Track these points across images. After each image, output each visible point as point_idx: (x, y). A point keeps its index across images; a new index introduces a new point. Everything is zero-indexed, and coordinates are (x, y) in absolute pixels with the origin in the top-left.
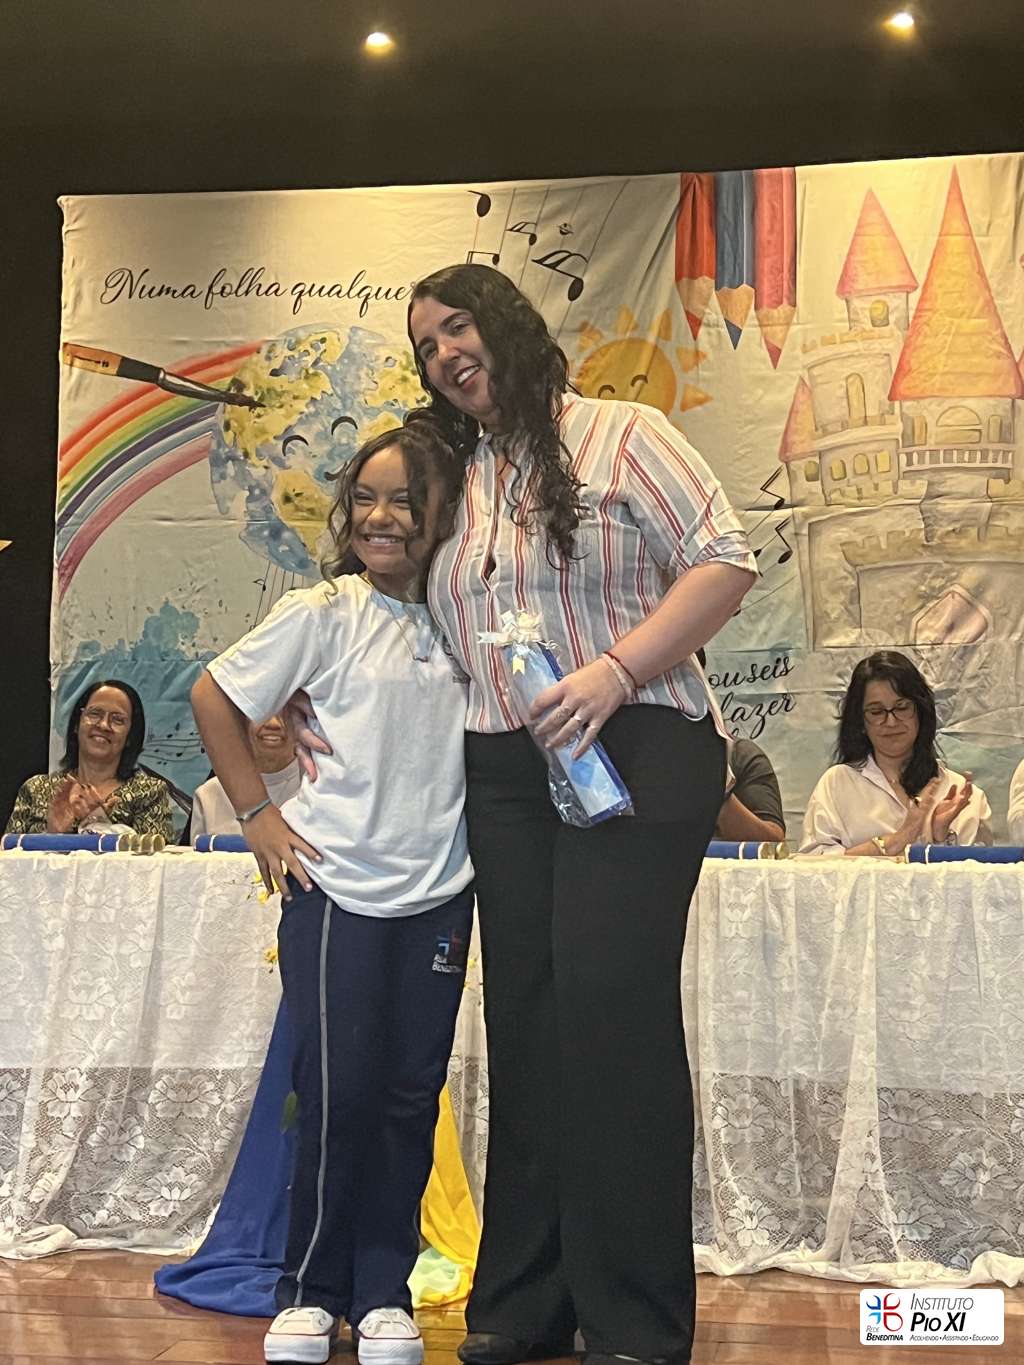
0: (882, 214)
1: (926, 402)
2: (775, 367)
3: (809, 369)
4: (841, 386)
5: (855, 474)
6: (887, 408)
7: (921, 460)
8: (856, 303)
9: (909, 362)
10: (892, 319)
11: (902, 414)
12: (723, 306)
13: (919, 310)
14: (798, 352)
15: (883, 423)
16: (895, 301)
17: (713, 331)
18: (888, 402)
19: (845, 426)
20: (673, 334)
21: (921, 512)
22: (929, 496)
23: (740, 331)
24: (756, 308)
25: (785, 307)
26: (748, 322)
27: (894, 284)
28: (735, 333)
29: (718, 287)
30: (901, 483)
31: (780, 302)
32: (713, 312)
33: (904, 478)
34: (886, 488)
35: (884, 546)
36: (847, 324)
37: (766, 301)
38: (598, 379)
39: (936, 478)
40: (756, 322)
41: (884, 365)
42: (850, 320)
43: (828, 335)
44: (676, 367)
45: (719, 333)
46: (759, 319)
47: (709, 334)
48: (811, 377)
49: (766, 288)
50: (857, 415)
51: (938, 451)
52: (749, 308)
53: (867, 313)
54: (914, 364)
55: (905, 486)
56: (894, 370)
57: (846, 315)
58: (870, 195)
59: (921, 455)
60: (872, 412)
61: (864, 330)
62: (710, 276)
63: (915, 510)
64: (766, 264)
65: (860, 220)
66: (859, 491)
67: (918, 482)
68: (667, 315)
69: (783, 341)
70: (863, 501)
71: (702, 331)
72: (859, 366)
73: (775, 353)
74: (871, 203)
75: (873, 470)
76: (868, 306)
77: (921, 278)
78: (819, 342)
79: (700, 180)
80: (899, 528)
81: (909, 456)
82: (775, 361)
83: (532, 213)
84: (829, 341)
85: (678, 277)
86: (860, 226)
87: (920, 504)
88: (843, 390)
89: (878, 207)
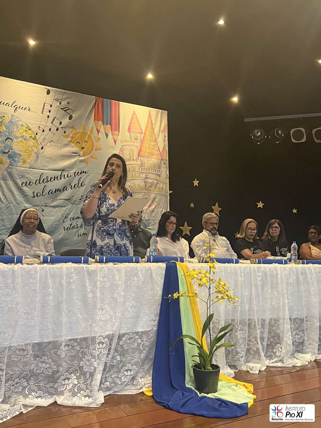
0: (136, 116)
1: (145, 158)
2: (115, 144)
3: (122, 146)
4: (128, 151)
5: (132, 171)
6: (137, 158)
7: (144, 170)
8: (131, 134)
9: (141, 149)
10: (138, 139)
11: (140, 160)
12: (104, 129)
13: (143, 138)
14: (120, 142)
15: (137, 161)
16: (139, 135)
17: (102, 134)
18: (137, 156)
19: (129, 160)
20: (93, 133)
21: (144, 181)
22: (146, 178)
23: (108, 135)
24: (111, 131)
25: (117, 132)
26: (109, 133)
27: (139, 131)
28: (107, 135)
29: (103, 124)
30: (140, 174)
31: (116, 130)
32: (102, 130)
33: (141, 173)
34: (137, 175)
35: (137, 187)
36: (130, 138)
37: (113, 129)
38: (76, 139)
39: (147, 174)
40: (111, 134)
41: (137, 148)
42: (130, 137)
43: (126, 140)
44: (94, 140)
45: (103, 135)
46: (112, 133)
47: (101, 135)
48: (123, 148)
49: (113, 126)
50: (132, 158)
51: (147, 169)
52: (110, 131)
53: (134, 137)
54: (142, 149)
55: (141, 175)
56: (139, 150)
57: (129, 136)
58: (134, 111)
59: (144, 169)
60: (135, 158)
61: (133, 140)
62: (101, 121)
63: (143, 180)
64: (113, 121)
65: (132, 116)
66: (132, 175)
67: (144, 175)
68: (92, 128)
69: (117, 139)
70: (133, 177)
71: (100, 133)
72: (133, 148)
73: (115, 142)
74: (134, 113)
75: (135, 171)
76: (134, 135)
77: (144, 132)
78: (124, 141)
79: (99, 99)
80: (140, 184)
81: (142, 169)
82: (115, 143)
83: (60, 97)
84: (126, 141)
85: (94, 120)
86: (132, 117)
87: (144, 179)
88: (129, 153)
89: (135, 114)
